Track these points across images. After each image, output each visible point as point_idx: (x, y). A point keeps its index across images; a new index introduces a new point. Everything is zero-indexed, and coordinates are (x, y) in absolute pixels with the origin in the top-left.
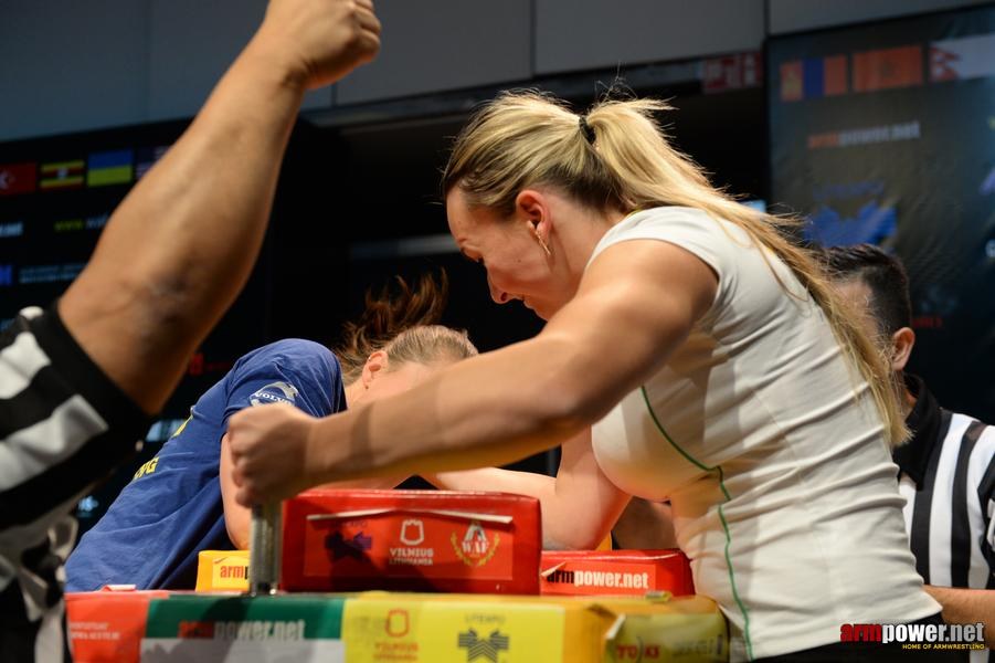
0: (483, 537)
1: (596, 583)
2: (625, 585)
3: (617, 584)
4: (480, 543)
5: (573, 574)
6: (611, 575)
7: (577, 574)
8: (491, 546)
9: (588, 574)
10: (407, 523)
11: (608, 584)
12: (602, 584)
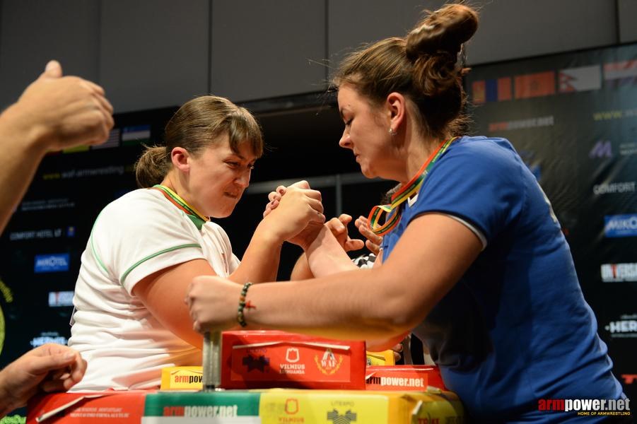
0: (333, 357)
1: (393, 384)
2: (411, 385)
3: (406, 385)
4: (332, 362)
5: (380, 379)
6: (402, 379)
7: (382, 379)
8: (338, 362)
9: (389, 379)
10: (290, 350)
11: (400, 385)
12: (397, 385)
